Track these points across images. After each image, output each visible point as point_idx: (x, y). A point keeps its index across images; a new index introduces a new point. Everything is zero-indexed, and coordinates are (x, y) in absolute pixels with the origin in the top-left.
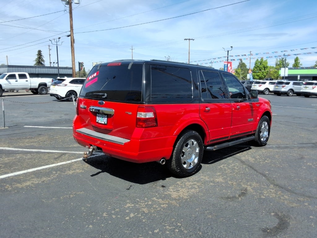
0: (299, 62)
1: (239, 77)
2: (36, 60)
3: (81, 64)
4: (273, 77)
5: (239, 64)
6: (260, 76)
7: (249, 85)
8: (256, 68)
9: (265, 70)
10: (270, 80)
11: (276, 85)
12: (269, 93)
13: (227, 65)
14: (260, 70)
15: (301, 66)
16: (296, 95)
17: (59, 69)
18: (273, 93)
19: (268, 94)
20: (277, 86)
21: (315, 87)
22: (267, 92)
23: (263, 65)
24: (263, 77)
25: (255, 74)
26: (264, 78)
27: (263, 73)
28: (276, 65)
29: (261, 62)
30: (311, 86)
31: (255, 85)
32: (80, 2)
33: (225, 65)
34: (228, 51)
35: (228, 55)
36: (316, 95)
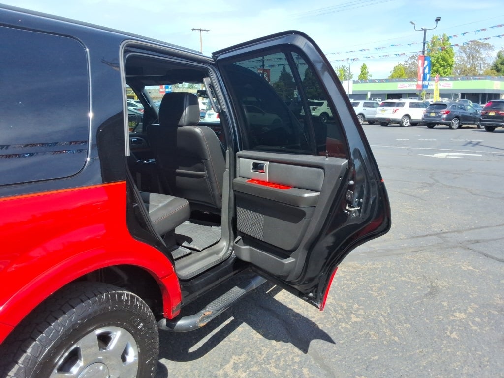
0: (368, 72)
1: (281, 94)
5: (280, 75)
6: (313, 94)
12: (327, 120)
13: (263, 74)
14: (313, 84)
15: (370, 78)
16: (367, 122)
21: (397, 110)
22: (325, 119)
30: (390, 109)
33: (259, 74)
36: (398, 123)
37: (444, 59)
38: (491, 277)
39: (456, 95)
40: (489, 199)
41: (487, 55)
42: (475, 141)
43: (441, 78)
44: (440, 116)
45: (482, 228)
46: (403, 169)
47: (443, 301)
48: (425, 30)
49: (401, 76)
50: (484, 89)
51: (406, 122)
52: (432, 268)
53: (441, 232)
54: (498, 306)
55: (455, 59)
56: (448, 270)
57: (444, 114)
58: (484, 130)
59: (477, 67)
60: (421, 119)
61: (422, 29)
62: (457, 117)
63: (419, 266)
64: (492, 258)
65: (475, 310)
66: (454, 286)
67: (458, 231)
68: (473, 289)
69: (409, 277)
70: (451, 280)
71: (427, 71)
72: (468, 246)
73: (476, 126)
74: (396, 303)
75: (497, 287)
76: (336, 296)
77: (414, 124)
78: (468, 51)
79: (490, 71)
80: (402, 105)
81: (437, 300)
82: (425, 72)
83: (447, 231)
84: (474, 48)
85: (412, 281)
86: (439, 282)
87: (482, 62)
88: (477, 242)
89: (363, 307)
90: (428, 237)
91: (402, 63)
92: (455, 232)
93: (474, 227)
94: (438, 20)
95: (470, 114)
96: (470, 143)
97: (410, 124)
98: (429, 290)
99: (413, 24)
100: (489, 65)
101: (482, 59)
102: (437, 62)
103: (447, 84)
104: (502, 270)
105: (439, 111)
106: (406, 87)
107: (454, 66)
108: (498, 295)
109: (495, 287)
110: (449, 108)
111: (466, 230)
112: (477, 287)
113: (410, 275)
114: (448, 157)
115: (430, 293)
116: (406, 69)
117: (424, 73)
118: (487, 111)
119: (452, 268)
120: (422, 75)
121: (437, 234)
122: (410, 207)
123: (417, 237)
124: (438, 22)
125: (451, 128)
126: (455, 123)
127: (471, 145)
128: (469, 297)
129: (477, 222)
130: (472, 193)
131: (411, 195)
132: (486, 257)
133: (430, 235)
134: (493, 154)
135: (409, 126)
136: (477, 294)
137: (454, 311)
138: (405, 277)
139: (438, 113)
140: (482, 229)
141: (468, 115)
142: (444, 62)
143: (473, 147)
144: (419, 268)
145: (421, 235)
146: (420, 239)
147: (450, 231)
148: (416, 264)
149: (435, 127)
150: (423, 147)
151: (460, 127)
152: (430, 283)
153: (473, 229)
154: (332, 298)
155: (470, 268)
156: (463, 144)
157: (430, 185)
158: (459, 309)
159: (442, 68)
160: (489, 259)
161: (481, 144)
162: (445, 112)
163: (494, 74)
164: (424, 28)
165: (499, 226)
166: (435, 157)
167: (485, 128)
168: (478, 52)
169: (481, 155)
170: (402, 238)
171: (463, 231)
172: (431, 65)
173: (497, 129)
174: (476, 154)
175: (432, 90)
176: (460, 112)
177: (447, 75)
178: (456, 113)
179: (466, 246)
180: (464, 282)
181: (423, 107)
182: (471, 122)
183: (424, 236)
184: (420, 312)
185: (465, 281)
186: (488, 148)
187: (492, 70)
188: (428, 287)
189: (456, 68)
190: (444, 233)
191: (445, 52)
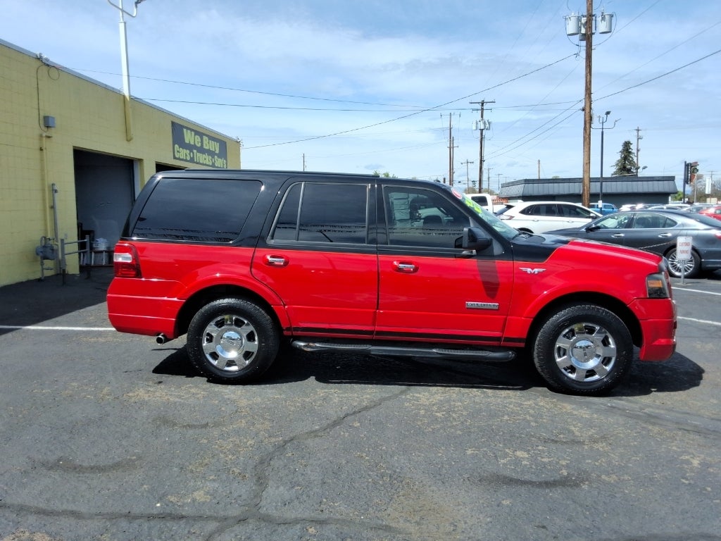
2: (617, 165)
3: (692, 167)
17: (604, 183)
32: (613, 29)
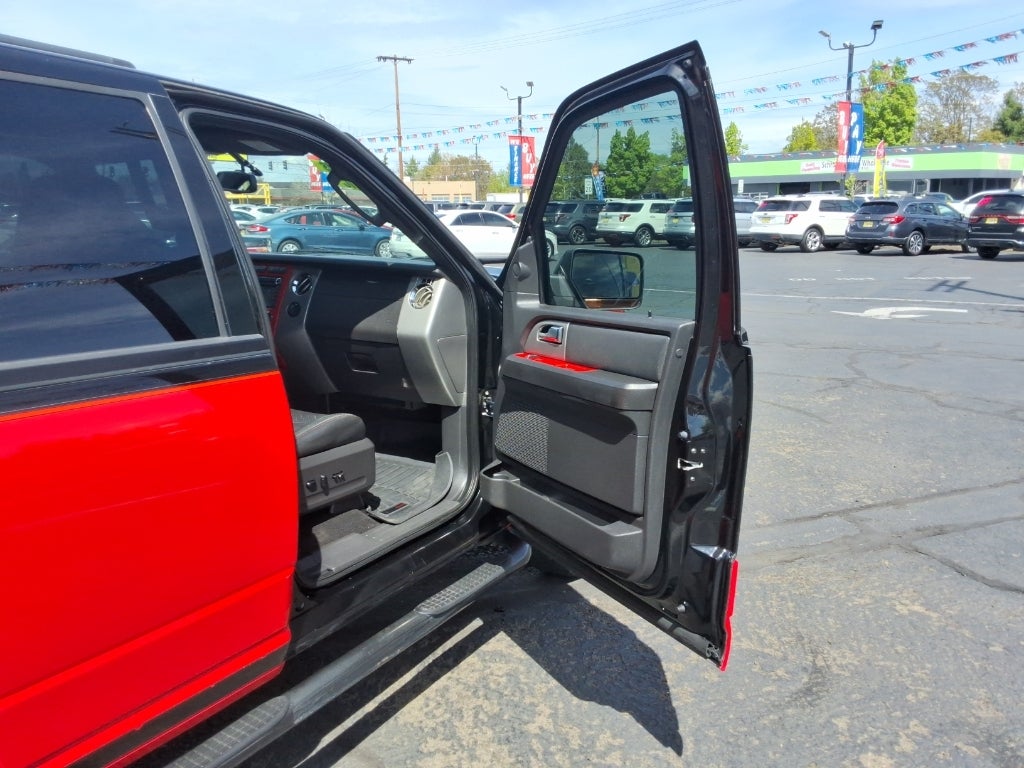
0: (740, 140)
1: (559, 188)
4: (665, 190)
6: (627, 187)
7: (591, 215)
8: (616, 160)
9: (641, 167)
10: (658, 197)
11: (673, 214)
12: (651, 240)
13: (520, 148)
14: (628, 167)
15: (746, 153)
18: (665, 242)
19: (649, 246)
20: (676, 217)
21: (795, 216)
22: (646, 240)
23: (635, 150)
24: (638, 189)
25: (614, 181)
26: (640, 191)
27: (637, 178)
28: (674, 151)
29: (630, 141)
30: (781, 215)
31: (609, 214)
33: (512, 147)
34: (520, 99)
35: (520, 113)
36: (797, 244)
37: (896, 111)
38: (967, 633)
39: (921, 183)
40: (974, 415)
41: (983, 102)
42: (954, 279)
43: (890, 150)
44: (885, 228)
45: (954, 491)
46: (791, 346)
47: (837, 716)
48: (851, 48)
49: (807, 146)
50: (978, 171)
51: (813, 242)
52: (822, 611)
53: (856, 505)
54: (982, 726)
55: (917, 110)
56: (861, 615)
57: (892, 223)
58: (977, 255)
59: (964, 124)
60: (843, 234)
61: (846, 47)
62: (920, 229)
63: (791, 605)
64: (973, 576)
65: (917, 744)
66: (869, 664)
67: (896, 503)
68: (918, 674)
69: (761, 640)
70: (864, 647)
71: (856, 134)
72: (917, 544)
73: (959, 248)
74: (713, 725)
75: (981, 666)
76: (561, 705)
77: (831, 245)
78: (944, 93)
79: (990, 133)
80: (805, 206)
81: (821, 711)
82: (853, 137)
83: (870, 502)
84: (959, 85)
85: (767, 651)
86: (834, 653)
87: (973, 116)
88: (941, 531)
89: (623, 741)
90: (825, 520)
91: (811, 120)
92: (888, 504)
93: (934, 491)
94: (876, 26)
95: (947, 221)
96: (943, 283)
97: (822, 246)
98: (806, 679)
99: (827, 35)
100: (988, 121)
101: (974, 109)
102: (882, 116)
103: (901, 161)
104: (995, 613)
105: (881, 217)
106: (819, 168)
107: (917, 124)
108: (982, 692)
109: (976, 664)
110: (900, 212)
111: (917, 499)
112: (928, 666)
113: (763, 632)
114: (893, 316)
115: (808, 691)
116: (818, 132)
117: (849, 138)
118: (981, 214)
119: (870, 609)
120: (847, 143)
121: (844, 512)
122: (793, 441)
123: (797, 520)
124: (878, 30)
125: (906, 253)
126: (915, 242)
127: (944, 288)
128: (907, 701)
129: (943, 477)
130: (936, 402)
131: (799, 411)
132: (958, 576)
133: (829, 514)
134: (992, 309)
135: (819, 250)
136: (928, 689)
137: (863, 748)
138: (751, 639)
139: (878, 221)
140: (955, 497)
141: (942, 224)
142: (895, 117)
143: (948, 294)
144: (789, 612)
145: (809, 515)
146: (804, 525)
147: (879, 501)
148: (783, 598)
149: (874, 251)
150: (844, 295)
151: (926, 251)
152: (810, 658)
153: (933, 495)
154: (548, 711)
155: (917, 608)
156: (929, 287)
157: (845, 384)
158: (876, 740)
159: (891, 129)
160: (965, 579)
161: (965, 286)
162: (893, 220)
163: (999, 139)
164: (848, 44)
165: (996, 486)
166: (866, 318)
167: (978, 251)
168: (966, 93)
169: (965, 311)
170: (759, 522)
171: (909, 501)
172: (867, 122)
173: (1002, 253)
174: (955, 309)
175: (871, 175)
176: (925, 220)
177: (902, 143)
178: (916, 221)
179: (909, 544)
180: (897, 652)
181: (850, 211)
182: (950, 240)
183: (813, 518)
184: (771, 754)
185: (900, 648)
186: (984, 295)
187: (994, 130)
188: (805, 669)
189: (920, 127)
190: (862, 508)
191: (899, 96)
